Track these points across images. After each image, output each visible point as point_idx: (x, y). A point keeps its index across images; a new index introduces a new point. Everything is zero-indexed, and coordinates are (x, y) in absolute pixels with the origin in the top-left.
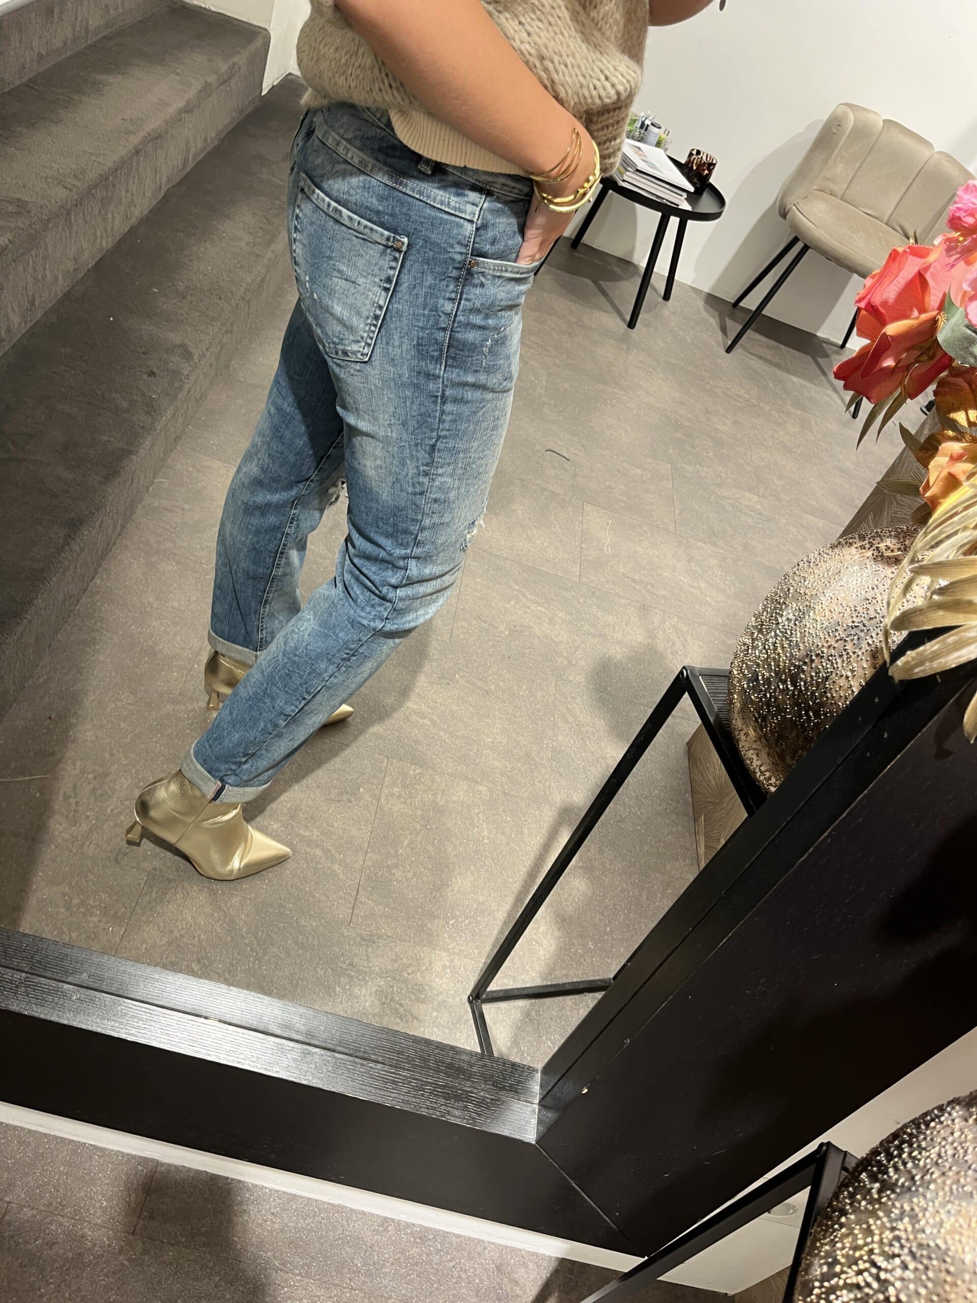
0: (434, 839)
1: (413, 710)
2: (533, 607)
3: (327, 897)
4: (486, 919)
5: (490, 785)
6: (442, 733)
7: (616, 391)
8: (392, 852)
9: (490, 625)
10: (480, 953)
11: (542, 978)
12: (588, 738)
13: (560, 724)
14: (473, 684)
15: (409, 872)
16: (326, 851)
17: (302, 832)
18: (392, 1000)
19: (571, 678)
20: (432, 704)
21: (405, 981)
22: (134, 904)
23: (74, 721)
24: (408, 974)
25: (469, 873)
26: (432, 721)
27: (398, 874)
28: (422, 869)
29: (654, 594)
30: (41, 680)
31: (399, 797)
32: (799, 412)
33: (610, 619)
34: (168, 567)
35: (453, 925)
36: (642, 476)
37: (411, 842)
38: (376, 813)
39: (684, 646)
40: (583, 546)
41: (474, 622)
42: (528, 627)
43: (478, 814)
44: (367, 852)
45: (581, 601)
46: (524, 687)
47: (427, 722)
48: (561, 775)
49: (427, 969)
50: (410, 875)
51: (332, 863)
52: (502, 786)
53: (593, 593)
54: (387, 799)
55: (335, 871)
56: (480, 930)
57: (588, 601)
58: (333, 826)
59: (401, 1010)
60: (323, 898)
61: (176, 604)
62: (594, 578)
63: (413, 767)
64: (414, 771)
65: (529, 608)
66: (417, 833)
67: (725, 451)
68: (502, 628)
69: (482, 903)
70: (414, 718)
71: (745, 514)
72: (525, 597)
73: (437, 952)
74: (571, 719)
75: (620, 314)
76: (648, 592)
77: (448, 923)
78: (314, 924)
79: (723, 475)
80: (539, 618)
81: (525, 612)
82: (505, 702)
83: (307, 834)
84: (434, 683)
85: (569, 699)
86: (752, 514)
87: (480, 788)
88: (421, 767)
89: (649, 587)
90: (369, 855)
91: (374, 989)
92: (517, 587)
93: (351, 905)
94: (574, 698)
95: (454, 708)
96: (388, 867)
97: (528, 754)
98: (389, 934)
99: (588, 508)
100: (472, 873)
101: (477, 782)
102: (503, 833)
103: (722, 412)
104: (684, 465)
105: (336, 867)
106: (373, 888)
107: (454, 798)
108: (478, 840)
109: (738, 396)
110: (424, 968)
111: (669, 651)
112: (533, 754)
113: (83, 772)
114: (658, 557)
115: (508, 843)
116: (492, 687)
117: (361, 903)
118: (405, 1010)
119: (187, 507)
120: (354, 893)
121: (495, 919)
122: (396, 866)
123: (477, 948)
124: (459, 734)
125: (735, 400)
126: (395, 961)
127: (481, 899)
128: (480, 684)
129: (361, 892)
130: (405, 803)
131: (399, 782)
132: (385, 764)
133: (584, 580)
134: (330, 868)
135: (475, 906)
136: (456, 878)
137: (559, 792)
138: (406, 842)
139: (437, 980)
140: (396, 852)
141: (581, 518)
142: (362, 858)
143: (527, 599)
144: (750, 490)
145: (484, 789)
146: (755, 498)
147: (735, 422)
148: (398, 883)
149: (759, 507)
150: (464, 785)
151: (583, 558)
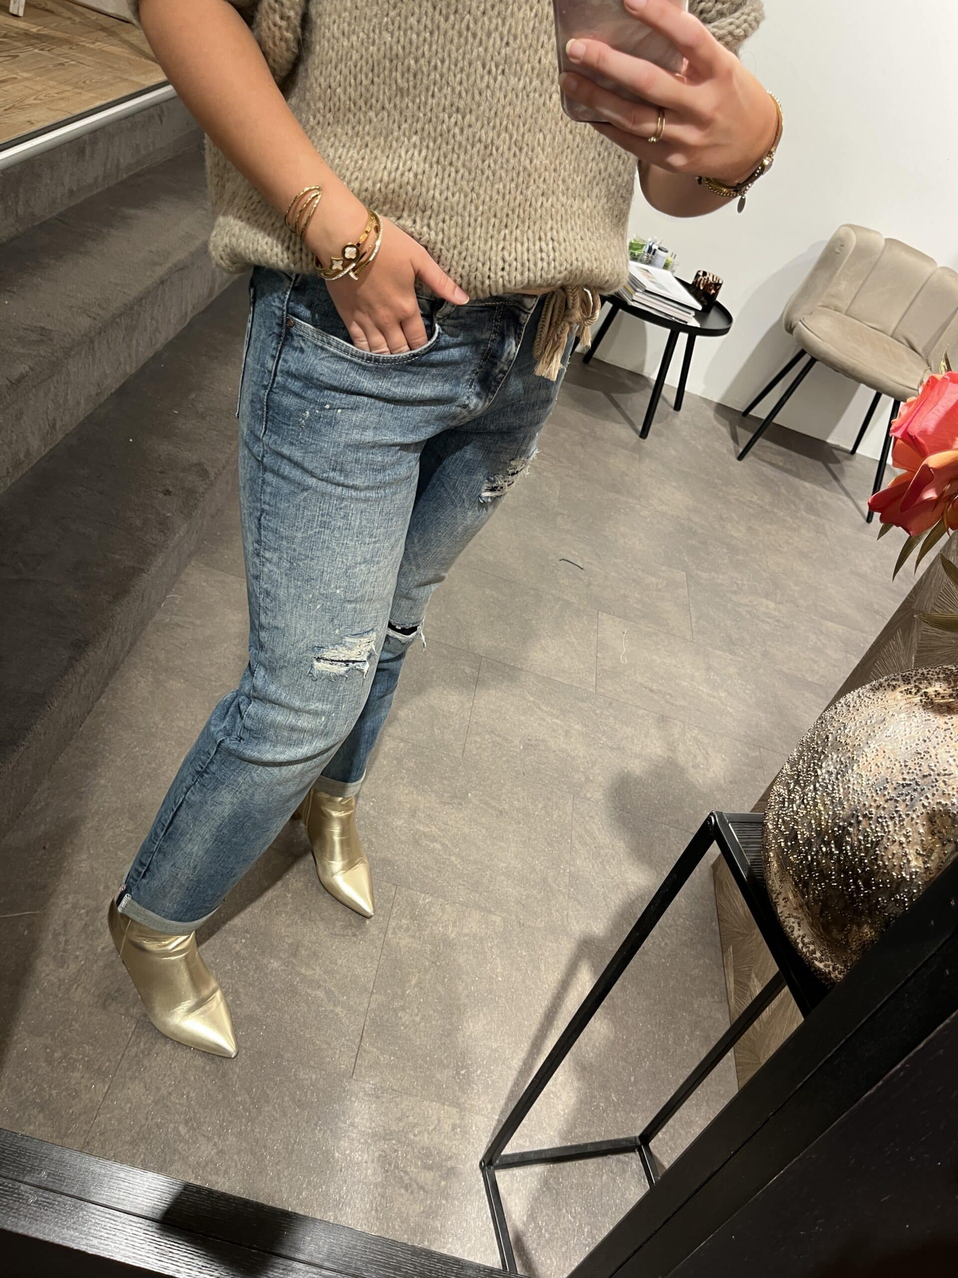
0: (444, 977)
1: (424, 833)
2: (548, 719)
3: (328, 1043)
4: (499, 1069)
5: (504, 915)
6: (453, 858)
7: (630, 500)
8: (399, 993)
9: (506, 740)
10: (493, 1108)
11: (561, 1138)
12: (608, 861)
13: (578, 846)
14: (486, 803)
15: (417, 1015)
16: (328, 992)
17: (303, 971)
18: (396, 1167)
19: (589, 795)
20: (443, 827)
21: (411, 1144)
22: (119, 1057)
23: (70, 851)
24: (415, 1135)
25: (481, 1015)
26: (443, 844)
27: (405, 1017)
28: (431, 1012)
29: (672, 704)
30: (38, 807)
31: (408, 929)
32: (813, 518)
33: (629, 731)
34: (176, 685)
35: (463, 1075)
36: (657, 584)
37: (419, 983)
38: (382, 948)
39: (707, 759)
40: (599, 655)
41: (487, 737)
42: (543, 741)
43: (492, 947)
44: (372, 993)
45: (598, 712)
46: (540, 806)
47: (438, 846)
48: (579, 903)
49: (435, 1129)
50: (418, 1019)
51: (335, 1005)
52: (517, 917)
53: (610, 704)
54: (394, 933)
55: (337, 1015)
56: (493, 1081)
57: (605, 712)
58: (336, 964)
59: (406, 1179)
60: (325, 1046)
61: (182, 724)
62: (610, 688)
63: (423, 895)
64: (424, 900)
65: (544, 720)
66: (426, 971)
67: (740, 557)
68: (517, 742)
69: (496, 1050)
70: (424, 842)
71: (763, 621)
72: (540, 708)
73: (446, 1107)
74: (589, 840)
75: (633, 426)
76: (667, 702)
77: (458, 1073)
78: (314, 1077)
79: (739, 582)
80: (554, 731)
81: (540, 725)
82: (519, 823)
83: (309, 973)
84: (445, 803)
85: (587, 819)
86: (770, 620)
87: (494, 918)
88: (431, 895)
89: (668, 697)
90: (374, 996)
91: (377, 1154)
92: (532, 699)
93: (354, 1054)
94: (591, 817)
95: (466, 830)
96: (395, 1010)
97: (545, 880)
98: (395, 1088)
99: (603, 616)
100: (485, 1015)
101: (490, 912)
102: (519, 969)
103: (736, 518)
104: (699, 572)
105: (338, 1009)
106: (379, 1033)
107: (466, 931)
108: (491, 977)
109: (751, 502)
110: (431, 1128)
111: (691, 764)
112: (550, 880)
113: (74, 907)
114: (675, 666)
115: (524, 981)
116: (506, 806)
117: (365, 1051)
118: (411, 1179)
119: (198, 622)
120: (358, 1040)
121: (509, 1068)
122: (403, 1009)
123: (490, 1102)
124: (471, 858)
125: (748, 506)
126: (400, 1119)
127: (494, 1046)
128: (493, 803)
129: (366, 1039)
130: (413, 937)
131: (407, 912)
132: (393, 893)
133: (601, 690)
134: (332, 1011)
135: (488, 1053)
136: (467, 1022)
137: (578, 922)
138: (413, 982)
139: (446, 1142)
140: (404, 992)
141: (596, 627)
142: (366, 1000)
143: (542, 711)
144: (767, 596)
145: (498, 920)
146: (772, 605)
147: (750, 529)
148: (405, 1028)
149: (777, 613)
150: (477, 915)
151: (599, 668)
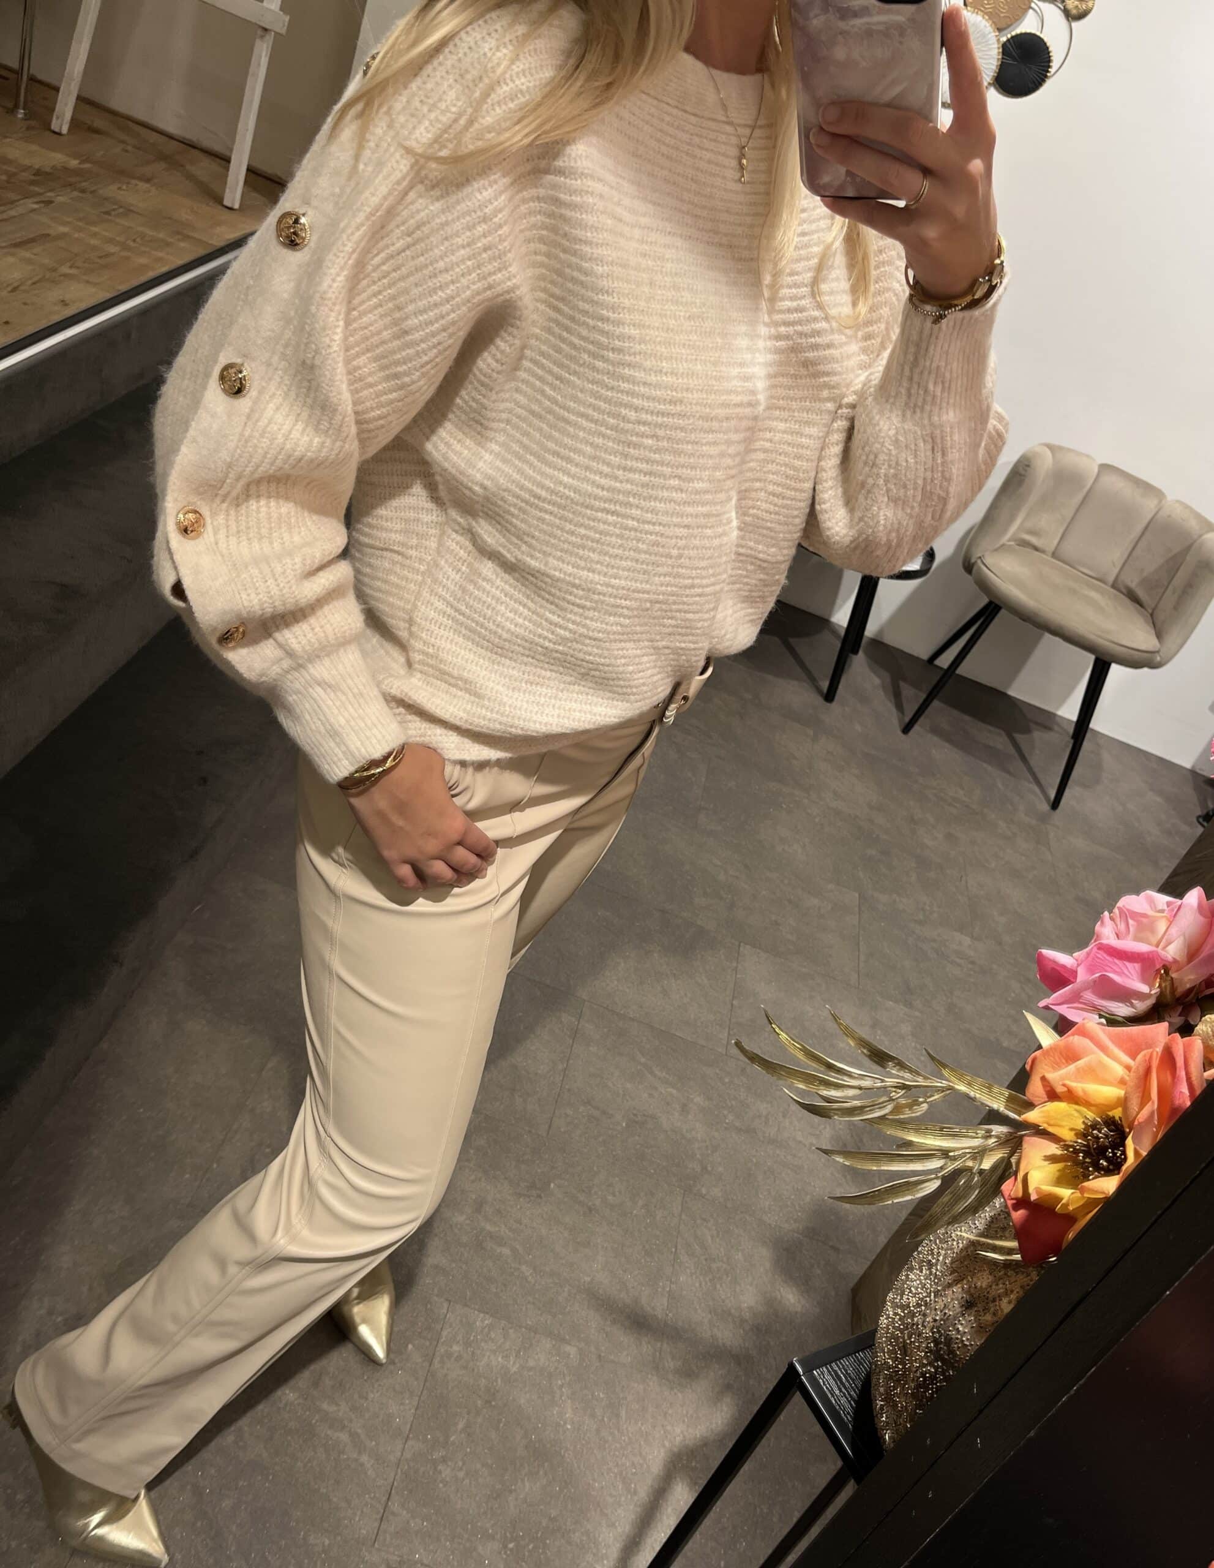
0: (499, 1422)
1: (490, 1232)
2: (662, 1089)
3: (347, 1501)
4: (554, 1542)
5: (581, 1345)
6: (524, 1268)
7: (796, 793)
8: (441, 1439)
9: (604, 1112)
12: (720, 1279)
13: (683, 1258)
15: (461, 1469)
16: (353, 1435)
17: (325, 1406)
19: (704, 1191)
20: (515, 1226)
26: (514, 1250)
27: (446, 1472)
28: (479, 1466)
31: (459, 1358)
35: (511, 1550)
36: (819, 908)
37: (468, 1425)
38: (426, 1381)
40: (735, 1003)
41: (581, 1108)
42: (653, 1117)
43: (562, 1386)
44: (407, 1438)
45: (727, 1080)
46: (640, 1203)
47: (506, 1251)
50: (461, 1474)
51: (360, 1453)
52: (597, 1348)
53: (743, 1070)
54: (442, 1361)
55: (362, 1465)
56: (545, 1558)
57: (735, 1081)
58: (367, 1399)
60: (343, 1505)
63: (482, 1315)
64: (482, 1321)
65: (656, 1089)
66: (478, 1412)
67: (932, 874)
68: (618, 1117)
69: (551, 1519)
70: (489, 1245)
72: (652, 1073)
74: (698, 1251)
75: (813, 680)
77: (505, 1547)
78: (327, 1542)
80: (668, 1104)
81: (651, 1095)
82: (612, 1224)
83: (332, 1409)
84: (520, 1195)
85: (699, 1222)
87: (568, 1348)
88: (492, 1316)
90: (410, 1443)
92: (643, 1060)
93: (378, 1516)
94: (704, 1220)
95: (544, 1231)
96: (434, 1462)
99: (746, 950)
101: (563, 1340)
102: (593, 1416)
104: (875, 894)
105: (364, 1458)
106: (411, 1491)
107: (531, 1363)
108: (558, 1425)
115: (598, 1431)
117: (393, 1514)
120: (385, 1499)
122: (444, 1460)
124: (547, 1269)
128: (582, 1197)
129: (395, 1497)
130: (465, 1368)
131: (460, 1336)
132: (444, 1311)
134: (356, 1460)
135: (544, 1522)
136: (523, 1480)
138: (461, 1426)
140: (447, 1438)
141: (735, 964)
142: (401, 1446)
143: (655, 1076)
144: (961, 929)
145: (571, 1350)
146: (967, 941)
147: (949, 836)
148: (445, 1486)
149: (972, 953)
150: (547, 1343)
151: (733, 1020)
